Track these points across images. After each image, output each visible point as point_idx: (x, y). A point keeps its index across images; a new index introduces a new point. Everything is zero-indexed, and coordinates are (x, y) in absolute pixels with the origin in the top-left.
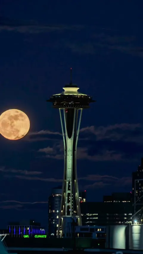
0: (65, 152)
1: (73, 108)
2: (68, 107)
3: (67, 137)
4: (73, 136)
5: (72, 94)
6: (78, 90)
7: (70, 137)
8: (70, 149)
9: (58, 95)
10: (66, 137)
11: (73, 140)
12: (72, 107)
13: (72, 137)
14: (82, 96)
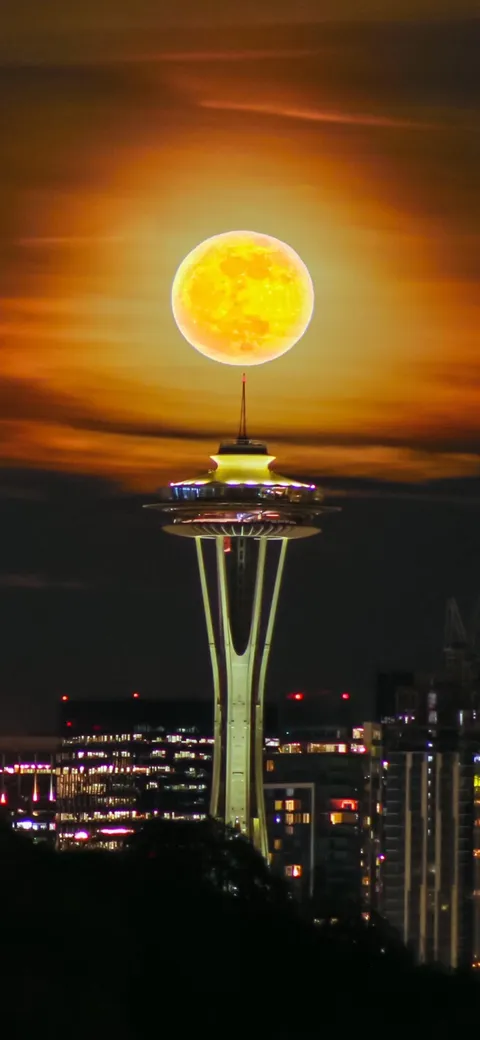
0: (217, 707)
1: (250, 535)
2: (231, 533)
3: (229, 649)
4: (253, 647)
6: (272, 467)
7: (240, 650)
8: (239, 696)
11: (252, 662)
12: (246, 531)
14: (290, 488)
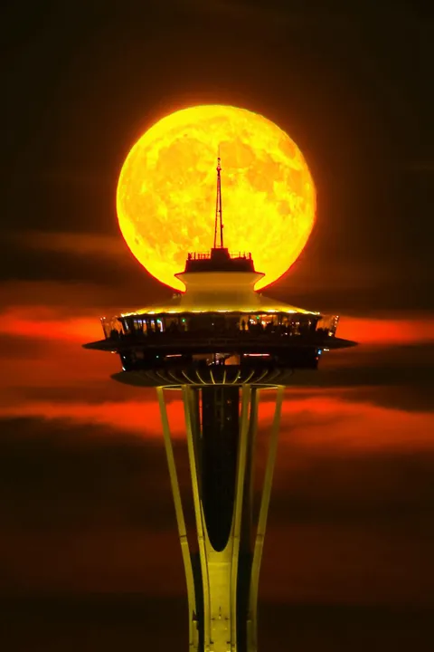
0: (193, 624)
1: (234, 383)
2: (207, 379)
3: (204, 543)
4: (237, 541)
5: (230, 310)
7: (219, 545)
8: (220, 608)
9: (152, 312)
10: (201, 542)
11: (235, 560)
12: (230, 379)
13: (229, 543)
14: (281, 315)
